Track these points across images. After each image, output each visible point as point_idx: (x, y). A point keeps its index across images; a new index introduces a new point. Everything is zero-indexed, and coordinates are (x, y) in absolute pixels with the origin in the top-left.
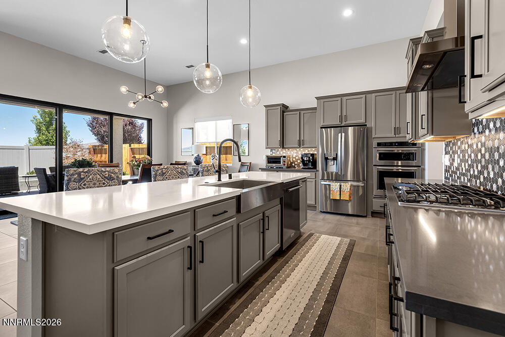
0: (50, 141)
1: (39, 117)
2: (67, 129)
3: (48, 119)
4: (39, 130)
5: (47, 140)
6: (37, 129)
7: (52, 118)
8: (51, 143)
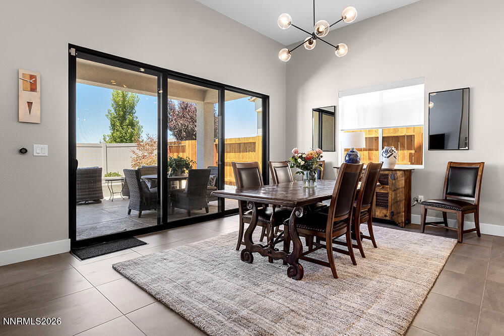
0: (124, 138)
1: (113, 111)
2: (140, 124)
3: (122, 113)
4: (113, 126)
5: (121, 137)
6: (112, 124)
7: (125, 112)
8: (125, 140)
